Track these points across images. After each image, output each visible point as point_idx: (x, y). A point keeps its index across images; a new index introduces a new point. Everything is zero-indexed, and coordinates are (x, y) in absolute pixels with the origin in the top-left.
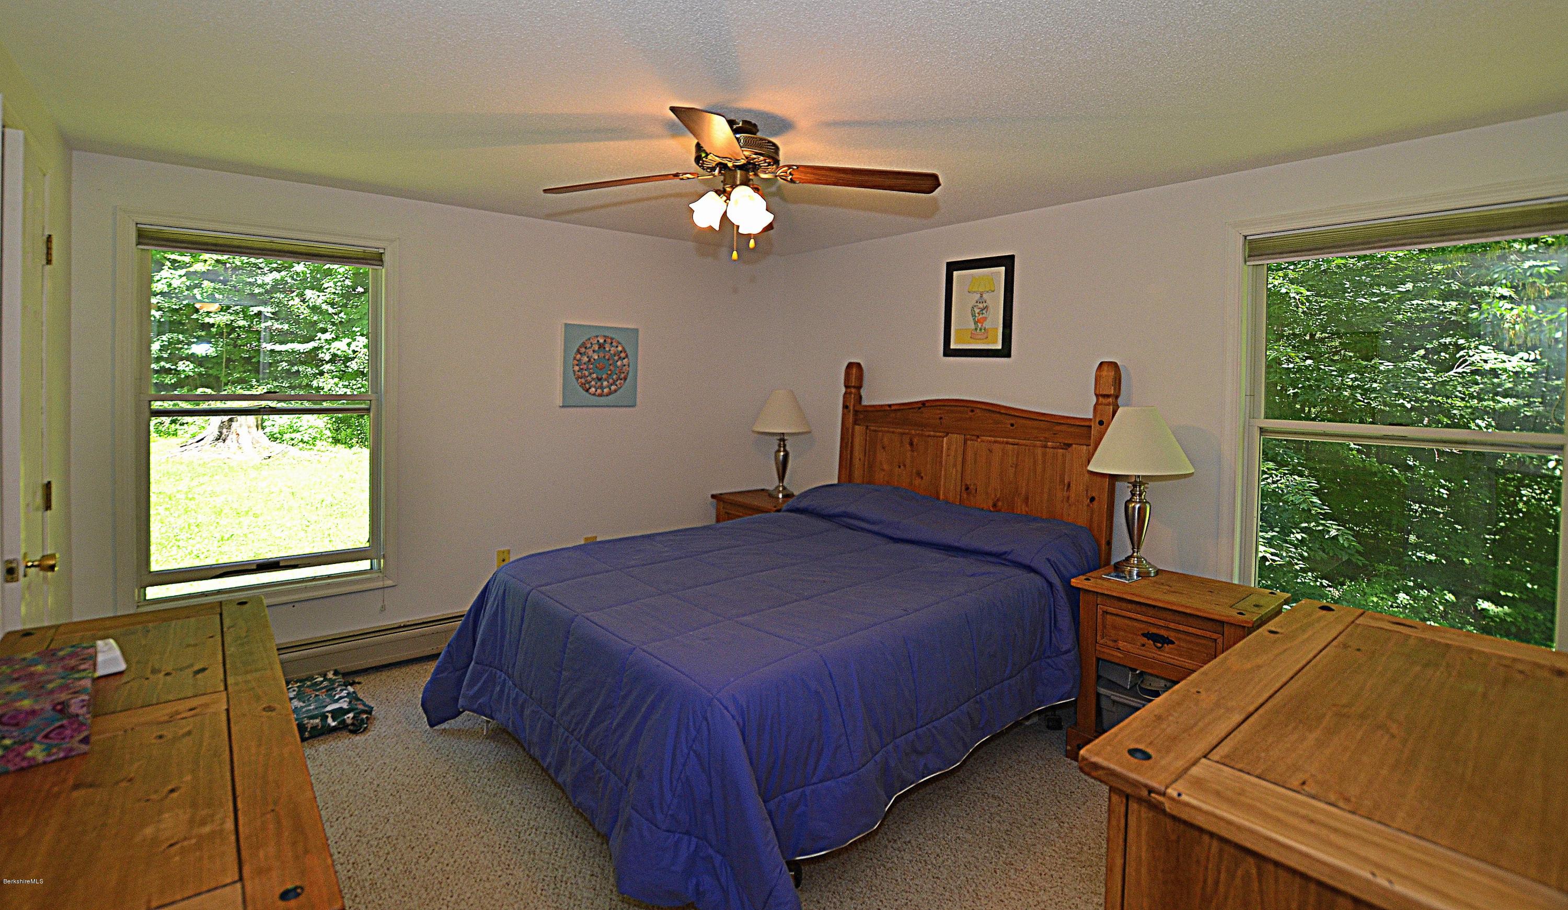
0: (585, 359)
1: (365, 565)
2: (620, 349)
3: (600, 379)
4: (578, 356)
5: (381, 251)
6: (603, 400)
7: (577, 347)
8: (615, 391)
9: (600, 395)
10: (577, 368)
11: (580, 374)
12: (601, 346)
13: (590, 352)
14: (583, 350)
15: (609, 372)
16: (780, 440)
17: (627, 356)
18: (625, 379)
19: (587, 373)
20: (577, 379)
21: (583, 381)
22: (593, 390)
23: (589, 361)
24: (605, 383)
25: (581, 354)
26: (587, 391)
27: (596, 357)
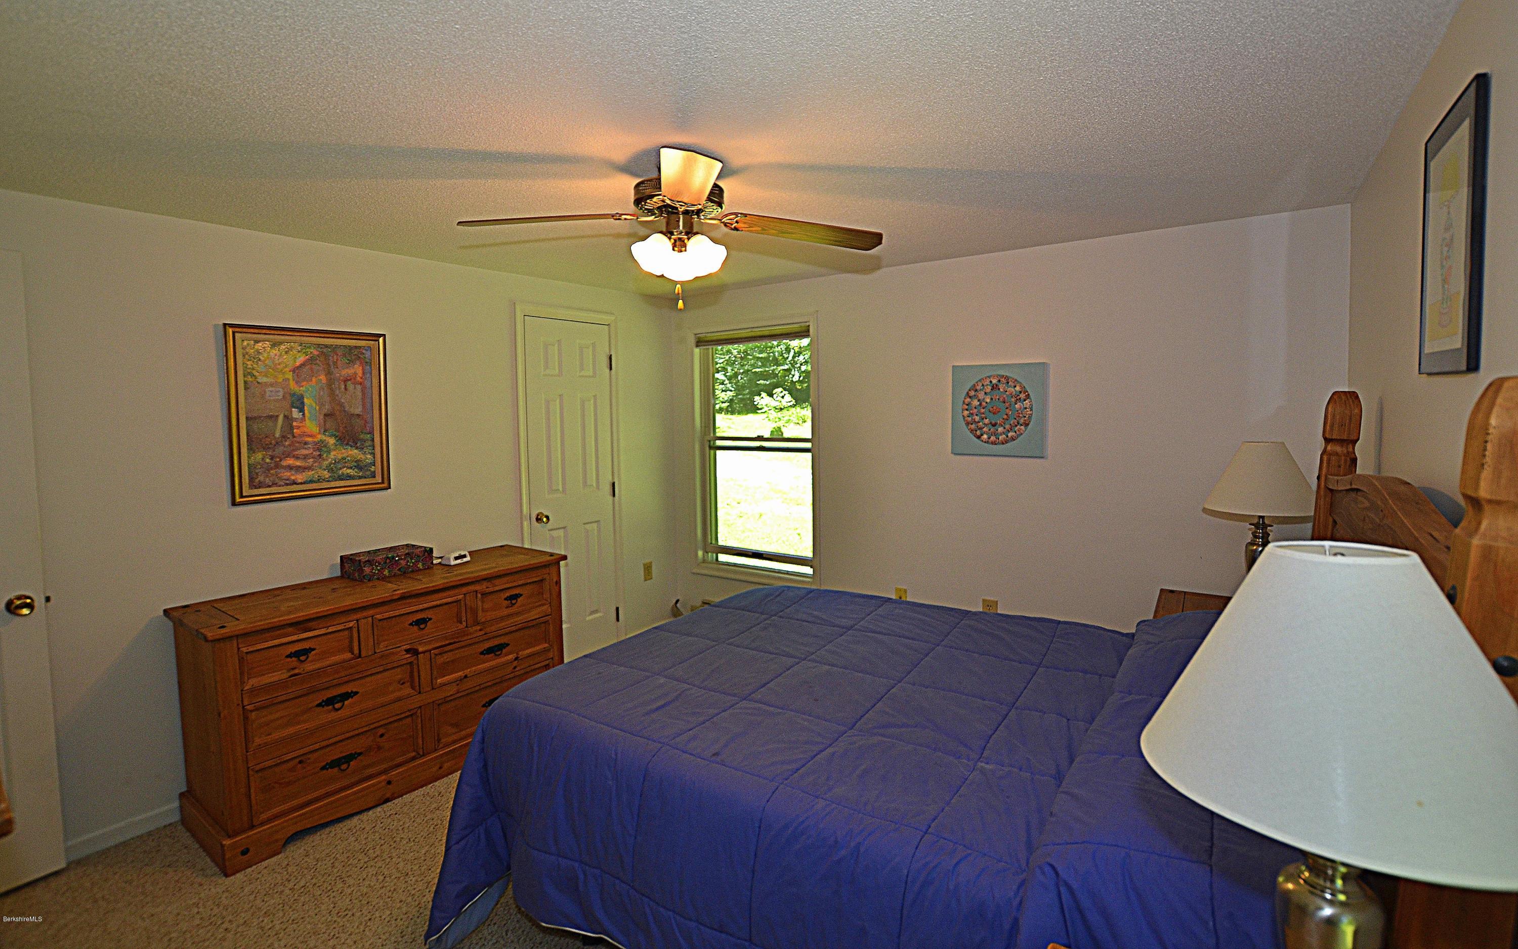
0: (976, 403)
1: (808, 570)
2: (1018, 388)
3: (994, 425)
4: (968, 400)
5: (807, 324)
6: (999, 448)
7: (967, 390)
8: (1013, 439)
9: (994, 443)
10: (966, 413)
11: (970, 419)
12: (994, 387)
13: (981, 395)
14: (972, 393)
15: (1005, 417)
16: (1257, 526)
17: (1028, 396)
18: (1027, 425)
19: (977, 418)
20: (968, 424)
21: (973, 426)
22: (985, 436)
23: (980, 404)
24: (1000, 429)
25: (970, 397)
26: (979, 437)
27: (988, 400)
